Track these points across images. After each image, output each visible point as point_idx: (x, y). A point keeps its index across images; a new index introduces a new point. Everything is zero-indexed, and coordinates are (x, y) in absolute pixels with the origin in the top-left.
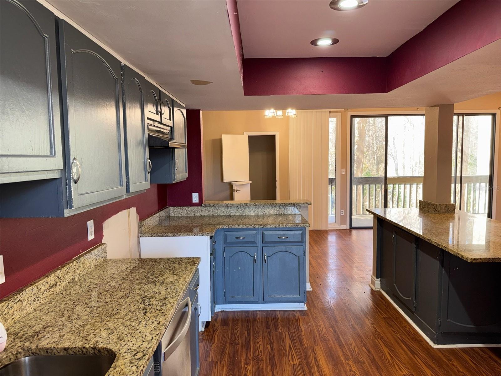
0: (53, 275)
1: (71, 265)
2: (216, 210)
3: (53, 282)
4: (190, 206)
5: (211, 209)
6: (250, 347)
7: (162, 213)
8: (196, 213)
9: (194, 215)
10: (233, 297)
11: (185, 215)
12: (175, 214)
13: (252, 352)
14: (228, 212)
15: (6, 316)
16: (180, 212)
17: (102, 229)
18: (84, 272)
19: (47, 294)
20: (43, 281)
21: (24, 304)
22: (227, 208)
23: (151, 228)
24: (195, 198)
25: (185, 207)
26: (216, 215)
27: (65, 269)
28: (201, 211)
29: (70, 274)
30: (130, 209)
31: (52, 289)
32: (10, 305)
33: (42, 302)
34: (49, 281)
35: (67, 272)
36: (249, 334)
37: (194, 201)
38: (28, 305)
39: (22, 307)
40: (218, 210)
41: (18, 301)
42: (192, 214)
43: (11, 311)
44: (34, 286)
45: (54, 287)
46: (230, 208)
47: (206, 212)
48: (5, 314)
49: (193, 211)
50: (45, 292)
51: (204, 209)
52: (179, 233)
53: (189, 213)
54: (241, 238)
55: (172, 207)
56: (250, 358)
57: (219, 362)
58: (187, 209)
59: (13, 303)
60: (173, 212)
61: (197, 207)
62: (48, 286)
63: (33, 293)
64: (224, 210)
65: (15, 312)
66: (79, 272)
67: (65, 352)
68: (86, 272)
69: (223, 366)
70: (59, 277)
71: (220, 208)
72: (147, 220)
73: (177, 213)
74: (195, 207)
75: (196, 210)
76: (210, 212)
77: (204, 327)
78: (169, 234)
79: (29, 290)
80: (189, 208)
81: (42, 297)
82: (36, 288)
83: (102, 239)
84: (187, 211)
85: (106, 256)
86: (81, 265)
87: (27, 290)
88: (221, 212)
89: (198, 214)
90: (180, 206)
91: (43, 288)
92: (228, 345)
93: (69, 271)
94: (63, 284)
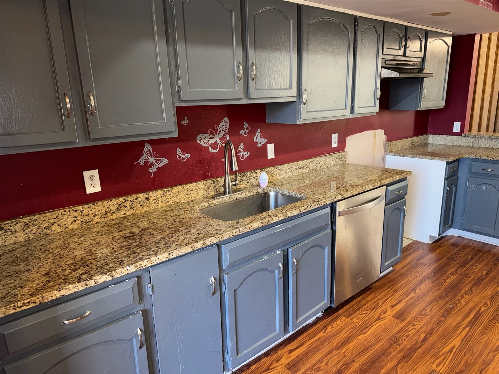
0: (302, 162)
1: (315, 159)
2: (477, 141)
3: (301, 166)
4: (450, 135)
5: (472, 140)
6: (466, 266)
7: (416, 139)
8: (455, 143)
9: (452, 144)
10: (471, 226)
11: (442, 144)
12: (434, 141)
13: (463, 270)
14: (491, 145)
15: (273, 174)
16: (439, 140)
17: (346, 141)
18: (324, 166)
19: (297, 171)
20: (295, 163)
21: (283, 172)
22: (490, 140)
23: (399, 149)
24: (457, 127)
25: (444, 136)
26: (477, 146)
27: (310, 161)
28: (460, 141)
29: (313, 165)
30: (376, 130)
31: (301, 170)
32: (275, 169)
33: (293, 174)
34: (299, 164)
35: (312, 163)
36: (473, 258)
37: (455, 131)
38: (285, 173)
39: (282, 173)
40: (479, 141)
41: (280, 169)
42: (451, 144)
43: (275, 173)
44: (289, 164)
45: (302, 169)
46: (494, 140)
47: (466, 142)
48: (272, 173)
49: (452, 140)
50: (296, 170)
51: (464, 139)
52: (418, 156)
53: (448, 141)
54: (489, 170)
55: (431, 135)
56: (459, 273)
57: (427, 265)
58: (445, 138)
59: (277, 169)
60: (432, 139)
61: (456, 137)
62: (298, 167)
63: (288, 168)
64: (486, 142)
65: (277, 174)
66: (320, 165)
67: (289, 194)
68: (326, 167)
69: (429, 269)
70: (306, 164)
71: (482, 140)
72: (395, 141)
73: (435, 141)
74: (454, 136)
75: (455, 139)
76: (470, 142)
77: (433, 241)
78: (409, 155)
79: (286, 165)
80: (448, 137)
81: (294, 172)
82: (290, 166)
83: (345, 148)
84: (445, 139)
85: (345, 161)
86: (323, 161)
87: (285, 165)
88: (483, 144)
89: (456, 144)
90: (440, 135)
91: (295, 167)
92: (445, 259)
93: (313, 163)
94: (308, 169)
